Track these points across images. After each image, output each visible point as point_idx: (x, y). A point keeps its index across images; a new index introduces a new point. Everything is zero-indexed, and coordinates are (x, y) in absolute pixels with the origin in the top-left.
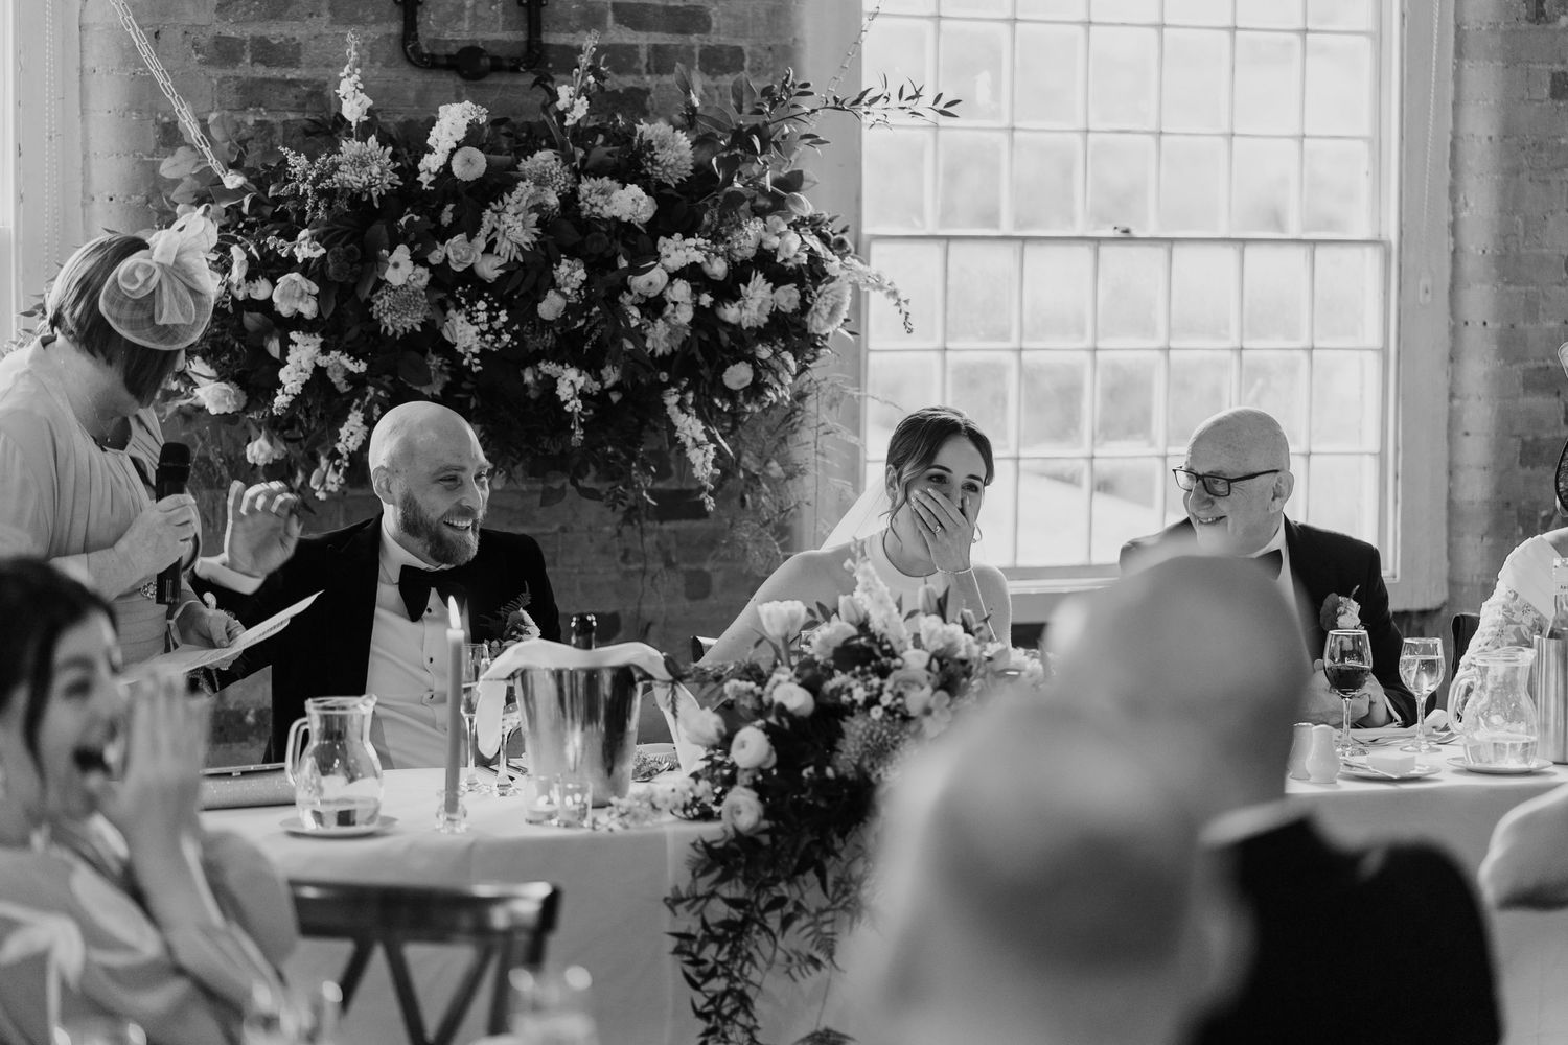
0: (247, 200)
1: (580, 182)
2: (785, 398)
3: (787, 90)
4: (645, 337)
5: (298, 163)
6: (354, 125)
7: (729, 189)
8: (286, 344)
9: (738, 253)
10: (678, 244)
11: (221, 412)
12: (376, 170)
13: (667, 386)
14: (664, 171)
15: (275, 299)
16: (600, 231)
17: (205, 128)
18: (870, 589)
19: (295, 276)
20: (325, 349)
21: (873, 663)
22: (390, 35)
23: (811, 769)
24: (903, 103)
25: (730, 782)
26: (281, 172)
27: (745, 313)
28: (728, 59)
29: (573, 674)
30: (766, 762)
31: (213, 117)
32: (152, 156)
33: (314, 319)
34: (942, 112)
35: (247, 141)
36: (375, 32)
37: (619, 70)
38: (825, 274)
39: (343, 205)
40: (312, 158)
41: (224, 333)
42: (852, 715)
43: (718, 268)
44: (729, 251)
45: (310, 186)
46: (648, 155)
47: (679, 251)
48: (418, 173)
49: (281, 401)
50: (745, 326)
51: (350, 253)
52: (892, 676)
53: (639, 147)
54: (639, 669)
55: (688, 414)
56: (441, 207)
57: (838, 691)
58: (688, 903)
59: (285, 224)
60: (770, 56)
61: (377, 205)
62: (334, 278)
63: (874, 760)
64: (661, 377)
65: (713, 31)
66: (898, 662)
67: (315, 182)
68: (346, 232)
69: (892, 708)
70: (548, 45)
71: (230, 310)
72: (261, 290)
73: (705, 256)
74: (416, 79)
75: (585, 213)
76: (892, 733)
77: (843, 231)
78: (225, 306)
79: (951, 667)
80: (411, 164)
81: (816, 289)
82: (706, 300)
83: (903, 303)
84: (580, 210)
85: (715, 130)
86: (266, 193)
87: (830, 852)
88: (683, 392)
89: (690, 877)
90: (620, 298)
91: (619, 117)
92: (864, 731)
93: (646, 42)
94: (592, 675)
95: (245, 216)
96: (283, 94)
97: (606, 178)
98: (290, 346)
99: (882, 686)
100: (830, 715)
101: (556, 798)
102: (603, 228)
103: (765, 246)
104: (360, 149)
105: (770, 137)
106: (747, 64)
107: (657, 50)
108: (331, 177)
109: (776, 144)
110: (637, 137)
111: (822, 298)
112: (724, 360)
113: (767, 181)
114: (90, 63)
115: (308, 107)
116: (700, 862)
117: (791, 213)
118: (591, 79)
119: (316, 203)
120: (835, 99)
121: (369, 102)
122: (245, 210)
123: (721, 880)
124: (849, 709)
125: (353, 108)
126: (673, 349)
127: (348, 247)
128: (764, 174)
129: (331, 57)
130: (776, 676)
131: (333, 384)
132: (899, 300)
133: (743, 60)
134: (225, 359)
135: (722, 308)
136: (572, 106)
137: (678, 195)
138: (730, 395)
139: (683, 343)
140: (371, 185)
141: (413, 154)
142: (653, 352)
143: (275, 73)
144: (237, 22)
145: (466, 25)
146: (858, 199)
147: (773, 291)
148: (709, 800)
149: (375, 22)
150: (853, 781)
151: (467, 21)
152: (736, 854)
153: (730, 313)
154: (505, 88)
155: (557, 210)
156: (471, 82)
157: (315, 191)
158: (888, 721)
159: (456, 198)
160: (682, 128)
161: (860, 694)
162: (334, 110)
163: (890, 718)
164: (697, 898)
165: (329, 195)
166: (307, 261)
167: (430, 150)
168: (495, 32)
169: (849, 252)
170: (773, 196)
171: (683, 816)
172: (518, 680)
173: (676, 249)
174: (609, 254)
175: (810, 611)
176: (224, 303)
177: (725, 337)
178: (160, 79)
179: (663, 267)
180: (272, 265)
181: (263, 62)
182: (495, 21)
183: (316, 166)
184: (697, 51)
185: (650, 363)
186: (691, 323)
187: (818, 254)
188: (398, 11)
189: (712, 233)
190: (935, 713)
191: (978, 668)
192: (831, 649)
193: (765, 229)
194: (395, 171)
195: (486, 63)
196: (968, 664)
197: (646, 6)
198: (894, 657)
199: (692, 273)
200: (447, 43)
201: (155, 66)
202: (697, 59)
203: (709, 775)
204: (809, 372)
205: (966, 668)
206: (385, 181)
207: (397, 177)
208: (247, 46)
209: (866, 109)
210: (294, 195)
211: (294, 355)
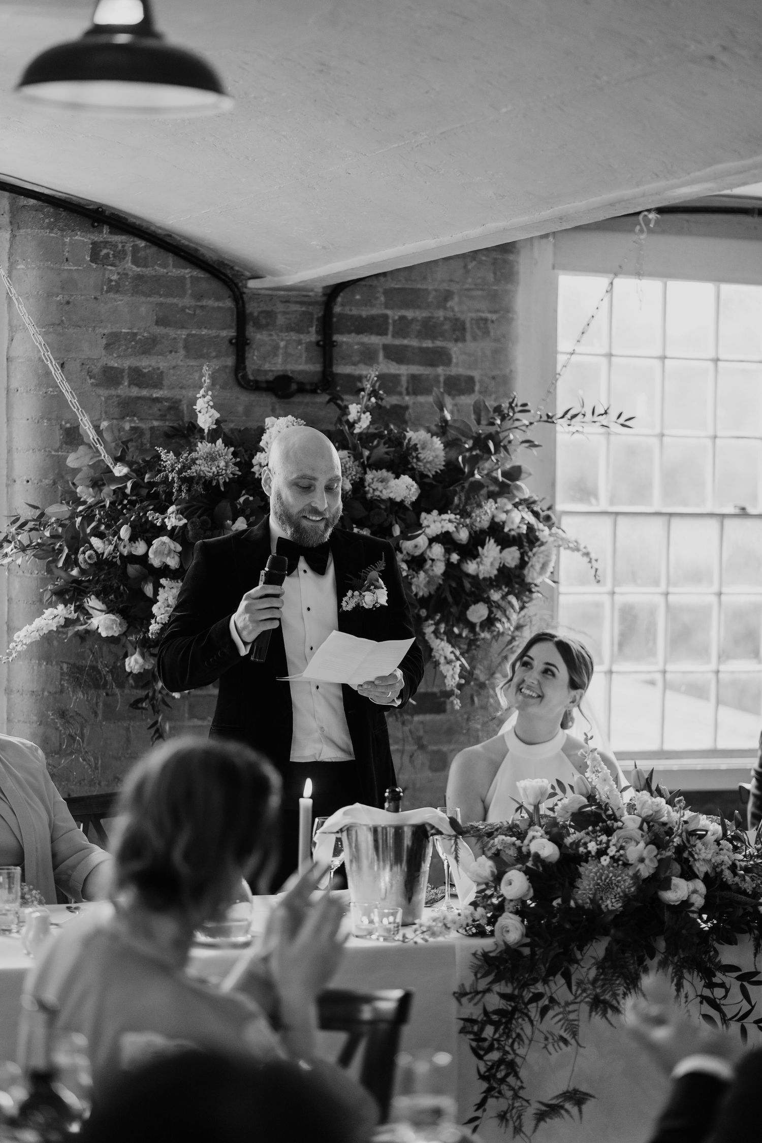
0: (129, 484)
1: (365, 473)
2: (510, 629)
3: (513, 408)
4: (411, 584)
5: (168, 458)
6: (206, 431)
7: (471, 479)
8: (157, 586)
9: (477, 524)
10: (436, 518)
11: (110, 635)
12: (222, 464)
13: (426, 619)
14: (425, 466)
15: (151, 555)
16: (380, 508)
17: (99, 432)
18: (598, 771)
19: (165, 539)
21: (600, 824)
22: (226, 367)
23: (559, 901)
24: (595, 419)
25: (499, 909)
26: (154, 463)
27: (481, 567)
28: (464, 384)
29: (385, 828)
30: (526, 895)
31: (104, 424)
32: (59, 451)
33: (176, 569)
34: (623, 425)
35: (127, 441)
36: (216, 364)
37: (389, 392)
38: (537, 539)
39: (199, 488)
40: (178, 455)
41: (111, 579)
42: (587, 862)
43: (463, 536)
44: (472, 524)
45: (176, 475)
46: (414, 454)
47: (436, 523)
48: (250, 465)
49: (154, 627)
50: (481, 577)
51: (204, 523)
52: (615, 833)
53: (408, 449)
54: (433, 827)
55: (442, 640)
57: (577, 844)
58: (470, 996)
59: (156, 501)
60: (494, 383)
61: (222, 489)
62: (192, 540)
63: (602, 894)
64: (421, 613)
65: (453, 364)
66: (620, 824)
67: (180, 472)
68: (198, 509)
70: (337, 374)
71: (119, 563)
72: (140, 548)
73: (456, 527)
74: (244, 398)
75: (369, 496)
76: (616, 875)
77: (549, 509)
78: (115, 560)
79: (657, 827)
80: (247, 459)
81: (531, 550)
82: (455, 558)
83: (593, 561)
84: (366, 493)
85: (460, 437)
86: (143, 480)
87: (573, 960)
88: (437, 624)
89: (474, 978)
91: (392, 427)
92: (596, 873)
93: (405, 373)
94: (397, 829)
95: (128, 495)
96: (150, 407)
97: (384, 471)
98: (160, 589)
99: (609, 841)
100: (571, 861)
101: (376, 919)
102: (383, 506)
103: (497, 520)
104: (211, 449)
105: (501, 442)
106: (477, 388)
107: (414, 378)
108: (190, 468)
109: (505, 447)
110: (406, 441)
111: (536, 557)
112: (466, 600)
113: (499, 474)
114: (14, 385)
115: (168, 417)
116: (481, 966)
117: (514, 496)
118: (373, 400)
119: (180, 487)
120: (548, 416)
121: (217, 415)
122: (128, 491)
123: (495, 981)
124: (585, 858)
125: (206, 419)
126: (430, 593)
127: (202, 518)
128: (497, 469)
129: (184, 382)
130: (531, 834)
132: (591, 559)
133: (475, 384)
134: (112, 597)
135: (465, 564)
136: (359, 419)
137: (434, 483)
138: (471, 626)
139: (438, 589)
140: (218, 474)
141: (249, 452)
142: (416, 595)
143: (145, 393)
144: (119, 357)
145: (280, 360)
146: (553, 484)
147: (501, 552)
148: (483, 922)
149: (216, 357)
150: (589, 909)
151: (280, 357)
152: (505, 960)
153: (471, 567)
154: (307, 404)
155: (350, 493)
156: (283, 401)
157: (179, 478)
158: (613, 867)
160: (437, 435)
161: (592, 847)
162: (186, 419)
163: (615, 864)
164: (478, 992)
165: (189, 481)
166: (174, 528)
167: (262, 450)
168: (300, 364)
169: (554, 524)
170: (503, 485)
171: (465, 933)
172: (345, 833)
173: (434, 522)
174: (386, 524)
176: (114, 557)
177: (467, 585)
178: (68, 397)
180: (146, 531)
181: (137, 385)
182: (300, 357)
183: (181, 460)
184: (442, 379)
185: (416, 603)
186: (445, 574)
187: (532, 525)
188: (232, 349)
189: (460, 510)
190: (647, 861)
191: (678, 829)
192: (570, 814)
193: (496, 508)
194: (235, 464)
195: (294, 387)
196: (668, 826)
197: (406, 346)
198: (616, 820)
199: (445, 539)
200: (266, 372)
201: (66, 388)
202: (442, 385)
203: (485, 904)
204: (525, 610)
205: (666, 828)
206: (229, 472)
207: (237, 469)
208: (125, 374)
209: (569, 422)
210: (165, 480)
211: (162, 595)
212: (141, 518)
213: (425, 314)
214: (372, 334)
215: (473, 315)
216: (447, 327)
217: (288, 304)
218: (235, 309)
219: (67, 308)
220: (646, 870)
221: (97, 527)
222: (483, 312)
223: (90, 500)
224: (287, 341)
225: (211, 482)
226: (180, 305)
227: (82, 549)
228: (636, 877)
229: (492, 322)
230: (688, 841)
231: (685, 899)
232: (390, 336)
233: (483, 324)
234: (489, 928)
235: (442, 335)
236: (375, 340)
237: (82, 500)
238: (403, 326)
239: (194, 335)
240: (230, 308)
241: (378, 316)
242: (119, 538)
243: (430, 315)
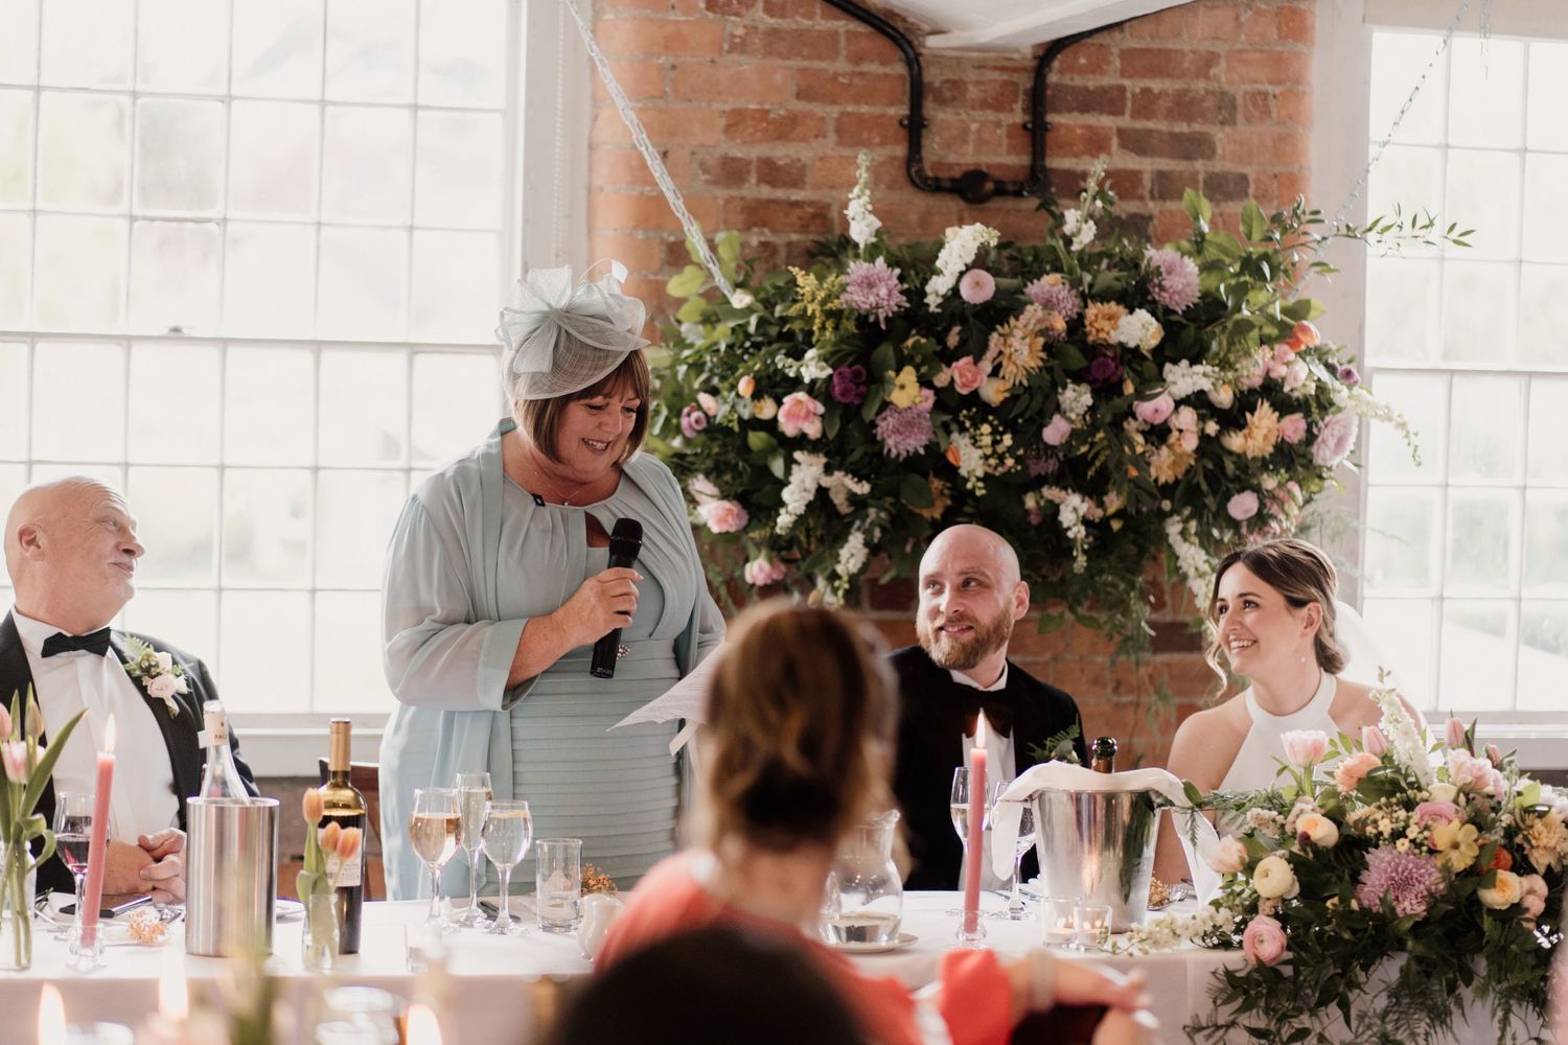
0: (753, 320)
1: (1086, 306)
3: (1298, 217)
4: (1149, 464)
5: (806, 282)
6: (862, 246)
7: (1237, 316)
8: (790, 462)
9: (1245, 381)
10: (1185, 371)
11: (723, 531)
12: (883, 292)
13: (1171, 514)
14: (1171, 298)
15: (781, 418)
16: (1105, 356)
17: (713, 247)
18: (1397, 721)
19: (801, 395)
20: (828, 470)
21: (1398, 795)
22: (894, 158)
23: (1336, 900)
24: (1416, 232)
25: (1252, 909)
26: (789, 292)
27: (1250, 442)
28: (1232, 185)
29: (1092, 797)
30: (1289, 892)
31: (720, 237)
32: (656, 274)
33: (818, 439)
34: (1455, 242)
35: (753, 260)
36: (882, 154)
37: (1124, 195)
38: (1332, 404)
39: (850, 326)
40: (821, 278)
41: (726, 453)
42: (1377, 847)
43: (1224, 397)
44: (1237, 379)
45: (818, 307)
46: (1156, 281)
47: (1184, 378)
48: (925, 295)
49: (784, 520)
50: (1250, 456)
51: (857, 374)
52: (1418, 808)
53: (1147, 273)
54: (1159, 794)
55: (1192, 544)
56: (947, 330)
57: (1363, 822)
58: (1207, 1032)
59: (792, 344)
60: (1276, 184)
61: (883, 327)
62: (839, 398)
63: (1398, 893)
64: (1164, 506)
65: (1217, 157)
66: (1425, 794)
67: (823, 303)
68: (850, 354)
69: (1418, 841)
70: (1052, 171)
71: (736, 428)
72: (767, 409)
73: (1213, 384)
74: (921, 201)
75: (1091, 339)
76: (1417, 867)
77: (1350, 362)
78: (731, 425)
79: (1479, 801)
80: (918, 285)
81: (1323, 419)
82: (1212, 428)
83: (1412, 437)
84: (1086, 335)
85: (1223, 257)
86: (772, 313)
87: (1353, 984)
88: (1186, 521)
89: (1212, 1006)
90: (1125, 425)
91: (1126, 242)
92: (1389, 863)
93: (1149, 168)
94: (1110, 798)
95: (752, 335)
96: (787, 215)
97: (1113, 304)
98: (793, 466)
99: (1409, 818)
100: (1354, 847)
101: (1076, 921)
102: (1109, 354)
103: (1273, 375)
104: (868, 270)
105: (1280, 264)
106: (1251, 190)
107: (1161, 176)
108: (838, 298)
109: (1286, 271)
110: (1145, 262)
111: (1329, 428)
112: (1228, 489)
113: (1276, 310)
114: (598, 181)
115: (812, 228)
116: (1222, 990)
117: (1299, 342)
118: (1099, 203)
119: (824, 324)
120: (1348, 227)
121: (877, 224)
122: (752, 329)
123: (1242, 1010)
124: (1374, 842)
125: (862, 229)
126: (1176, 478)
127: (855, 368)
128: (1274, 302)
129: (836, 179)
130: (1299, 806)
131: (834, 506)
132: (1408, 432)
133: (1248, 186)
134: (728, 477)
135: (1227, 437)
136: (1079, 231)
138: (1234, 524)
139: (1188, 472)
140: (878, 307)
141: (921, 276)
142: (1156, 480)
143: (780, 194)
144: (744, 143)
145: (970, 148)
146: (1361, 329)
147: (1279, 421)
148: (1229, 928)
149: (882, 144)
150: (1378, 913)
151: (971, 145)
152: (1258, 984)
153: (1235, 441)
154: (1008, 212)
155: (1064, 335)
156: (974, 206)
157: (822, 311)
158: (1415, 854)
159: (963, 321)
160: (1190, 254)
161: (1386, 826)
162: (837, 231)
163: (1417, 851)
164: (1218, 1028)
165: (836, 315)
166: (813, 382)
167: (938, 272)
168: (998, 155)
169: (1356, 382)
170: (1282, 326)
171: (1203, 944)
172: (1036, 803)
173: (1183, 376)
174: (1115, 379)
175: (1332, 742)
176: (730, 421)
177: (1230, 467)
178: (671, 198)
179: (1170, 394)
180: (776, 385)
181: (769, 183)
182: (999, 145)
183: (825, 286)
184: (1201, 178)
185: (1155, 491)
186: (1197, 451)
187: (1325, 383)
188: (903, 133)
189: (1221, 361)
190: (1463, 847)
191: (1508, 802)
192: (1355, 780)
193: (1273, 358)
194: (902, 292)
195: (989, 186)
196: (1495, 800)
197: (1151, 131)
198: (1420, 789)
199: (1199, 401)
200: (950, 166)
201: (667, 186)
202: (1201, 185)
203: (1230, 903)
204: (1313, 504)
205: (1493, 803)
206: (892, 303)
207: (904, 298)
208: (753, 167)
209: (1378, 237)
210: (802, 315)
211: (797, 475)
212: (768, 366)
213: (1178, 85)
214: (1101, 112)
215: (1248, 87)
216: (1210, 103)
217: (982, 70)
218: (908, 78)
219: (671, 74)
220: (1461, 861)
221: (707, 381)
222: (1262, 83)
223: (700, 343)
224: (980, 122)
225: (866, 317)
226: (831, 72)
227: (686, 410)
228: (1446, 869)
229: (1275, 97)
230: (1523, 821)
231: (1516, 901)
232: (1127, 117)
233: (1260, 100)
234: (1236, 938)
235: (1203, 115)
236: (1106, 121)
237: (688, 341)
238: (1146, 104)
239: (848, 114)
240: (902, 77)
241: (1112, 88)
242: (738, 395)
243: (1186, 87)
